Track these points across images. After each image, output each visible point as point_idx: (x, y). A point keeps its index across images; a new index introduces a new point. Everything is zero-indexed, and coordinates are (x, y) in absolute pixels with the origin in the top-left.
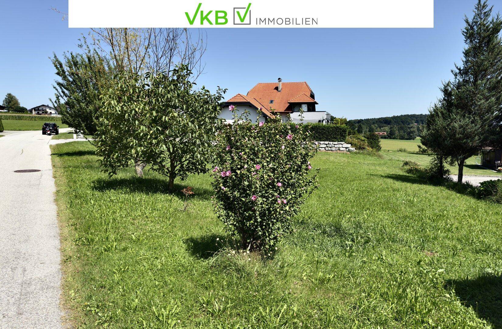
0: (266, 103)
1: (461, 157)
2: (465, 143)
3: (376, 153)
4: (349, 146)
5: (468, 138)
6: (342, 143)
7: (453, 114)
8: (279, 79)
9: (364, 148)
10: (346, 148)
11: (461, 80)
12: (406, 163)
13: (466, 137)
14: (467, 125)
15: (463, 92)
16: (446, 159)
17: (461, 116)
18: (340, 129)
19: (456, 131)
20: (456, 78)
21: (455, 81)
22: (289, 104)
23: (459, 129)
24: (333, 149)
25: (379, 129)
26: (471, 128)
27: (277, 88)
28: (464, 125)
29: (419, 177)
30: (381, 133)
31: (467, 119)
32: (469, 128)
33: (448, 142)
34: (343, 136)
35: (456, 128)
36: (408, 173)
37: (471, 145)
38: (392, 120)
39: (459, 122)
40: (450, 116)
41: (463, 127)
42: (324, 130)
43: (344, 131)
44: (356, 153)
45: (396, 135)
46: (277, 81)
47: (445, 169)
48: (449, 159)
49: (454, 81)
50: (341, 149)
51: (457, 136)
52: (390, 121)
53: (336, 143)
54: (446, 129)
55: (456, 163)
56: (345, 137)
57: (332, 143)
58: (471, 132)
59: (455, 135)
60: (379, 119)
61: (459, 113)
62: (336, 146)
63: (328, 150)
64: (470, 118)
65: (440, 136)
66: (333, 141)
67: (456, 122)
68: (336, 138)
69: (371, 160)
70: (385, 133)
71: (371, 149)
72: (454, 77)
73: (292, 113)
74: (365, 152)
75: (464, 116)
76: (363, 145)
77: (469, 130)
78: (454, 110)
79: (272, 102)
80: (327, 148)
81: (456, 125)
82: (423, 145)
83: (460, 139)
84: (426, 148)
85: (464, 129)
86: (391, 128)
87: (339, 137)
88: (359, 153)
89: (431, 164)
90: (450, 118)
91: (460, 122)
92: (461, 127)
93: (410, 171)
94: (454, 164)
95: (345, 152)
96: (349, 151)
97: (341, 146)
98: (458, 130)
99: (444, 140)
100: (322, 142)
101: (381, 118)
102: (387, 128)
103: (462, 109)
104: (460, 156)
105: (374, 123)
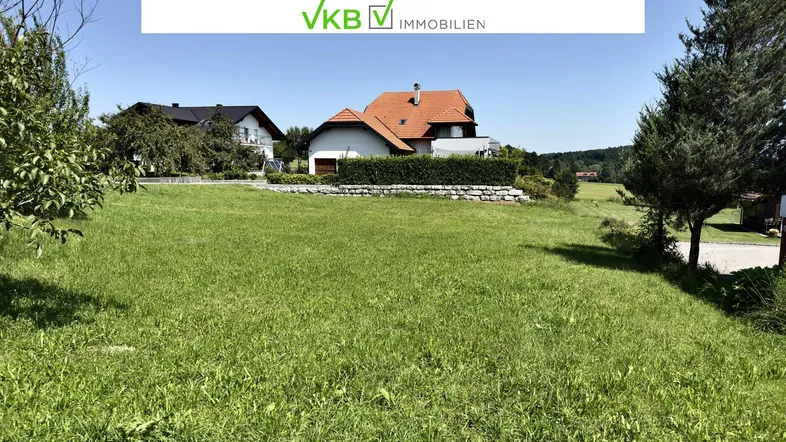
0: (394, 123)
1: (697, 213)
2: (704, 185)
3: (565, 205)
4: (520, 192)
5: (709, 175)
6: (508, 187)
7: (680, 124)
8: (416, 85)
9: (544, 197)
10: (515, 196)
11: (700, 55)
12: (606, 223)
13: (706, 172)
14: (709, 147)
15: (703, 76)
16: (667, 217)
17: (696, 129)
18: (506, 165)
19: (685, 159)
20: (689, 50)
21: (688, 57)
22: (430, 126)
23: (692, 154)
24: (494, 198)
25: (585, 167)
26: (718, 153)
27: (412, 101)
28: (702, 145)
29: (620, 250)
30: (588, 174)
31: (710, 134)
32: (713, 153)
33: (668, 183)
34: (509, 176)
35: (687, 154)
36: (605, 241)
37: (716, 188)
38: (606, 154)
39: (691, 140)
40: (674, 129)
41: (699, 150)
42: (479, 166)
43: (512, 168)
44: (530, 205)
45: (612, 176)
46: (412, 89)
47: (668, 236)
48: (674, 218)
49: (684, 58)
50: (507, 198)
51: (688, 170)
52: (603, 156)
53: (499, 188)
54: (664, 155)
55: (687, 225)
56: (513, 178)
57: (491, 187)
58: (716, 161)
59: (685, 167)
60: (586, 152)
61: (692, 121)
62: (497, 193)
63: (485, 199)
64: (715, 131)
65: (654, 171)
66: (493, 185)
67: (685, 141)
68: (498, 180)
69: (554, 216)
70: (595, 174)
71: (556, 198)
72: (685, 48)
73: (435, 139)
74: (546, 202)
75: (704, 128)
76: (544, 191)
77: (713, 157)
78: (683, 116)
79: (403, 122)
80: (483, 197)
81: (686, 146)
82: (627, 189)
83: (693, 175)
84: (632, 196)
85: (704, 154)
86: (604, 166)
87: (502, 178)
88: (535, 204)
89: (642, 226)
90: (674, 133)
91: (695, 139)
92: (696, 150)
93: (607, 238)
94: (683, 228)
95: (513, 202)
96: (519, 200)
97: (506, 192)
98: (689, 157)
99: (661, 179)
100: (475, 187)
101: (590, 151)
102: (598, 166)
103: (701, 113)
104: (693, 212)
105: (578, 159)
